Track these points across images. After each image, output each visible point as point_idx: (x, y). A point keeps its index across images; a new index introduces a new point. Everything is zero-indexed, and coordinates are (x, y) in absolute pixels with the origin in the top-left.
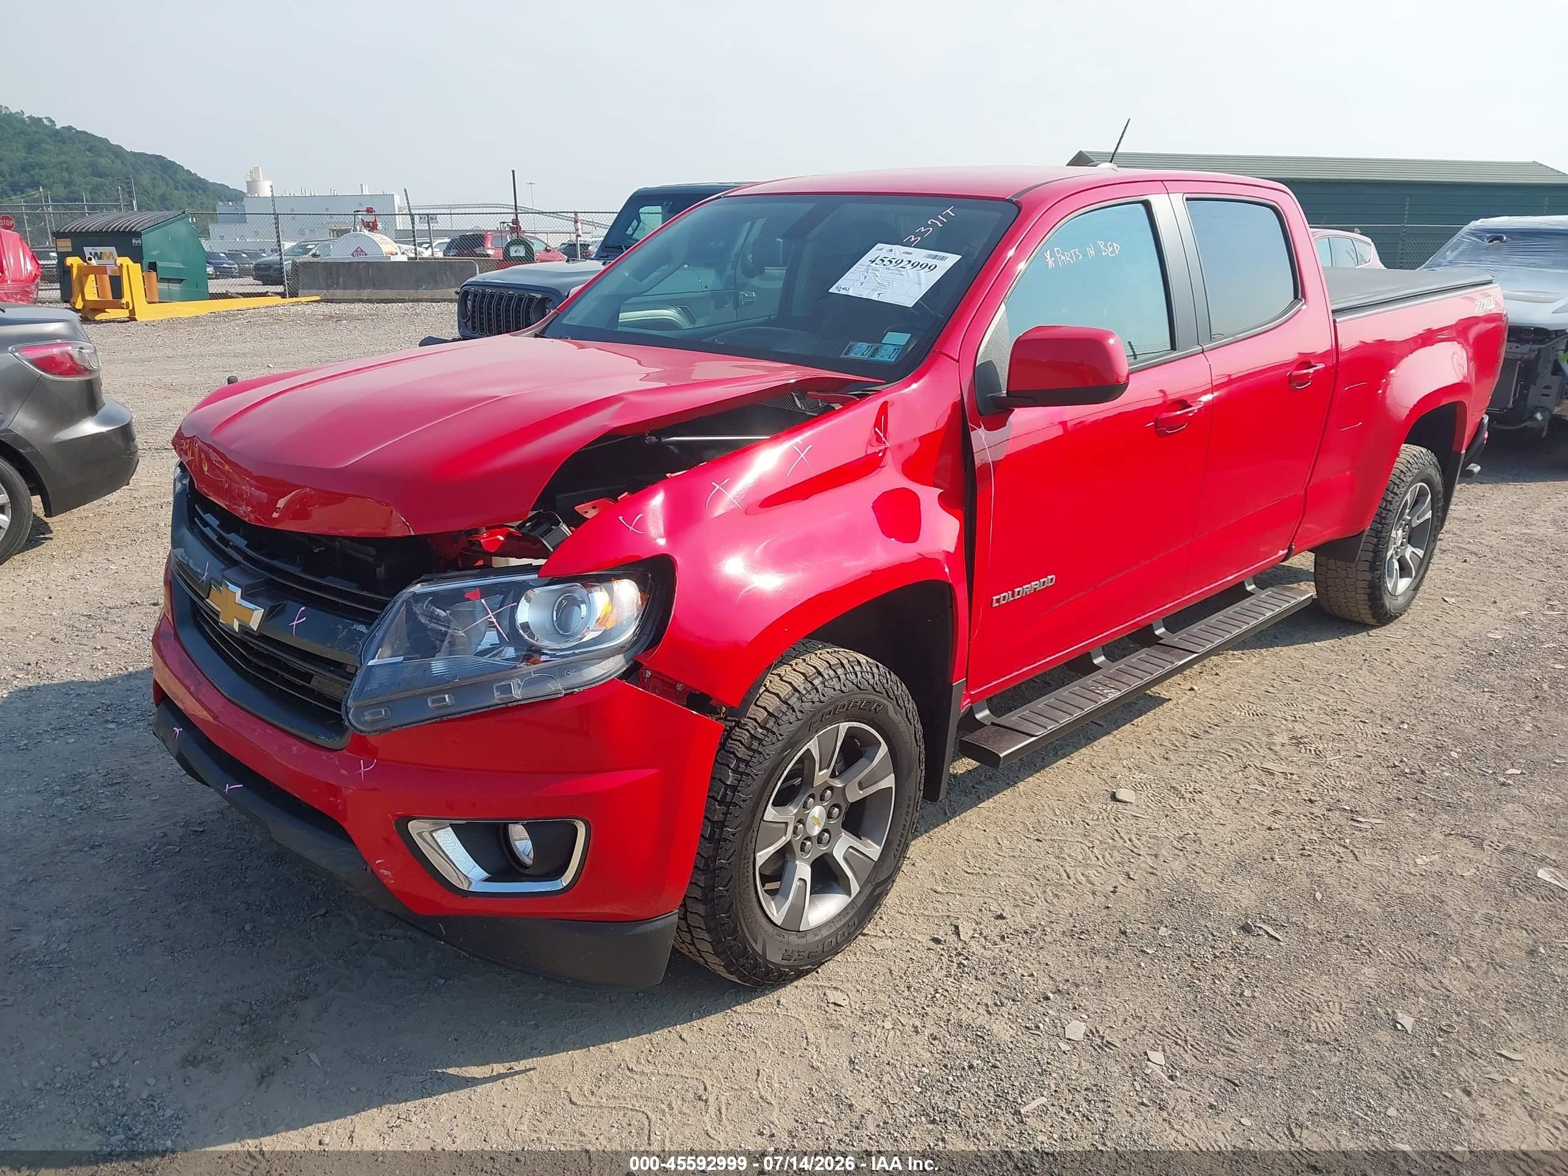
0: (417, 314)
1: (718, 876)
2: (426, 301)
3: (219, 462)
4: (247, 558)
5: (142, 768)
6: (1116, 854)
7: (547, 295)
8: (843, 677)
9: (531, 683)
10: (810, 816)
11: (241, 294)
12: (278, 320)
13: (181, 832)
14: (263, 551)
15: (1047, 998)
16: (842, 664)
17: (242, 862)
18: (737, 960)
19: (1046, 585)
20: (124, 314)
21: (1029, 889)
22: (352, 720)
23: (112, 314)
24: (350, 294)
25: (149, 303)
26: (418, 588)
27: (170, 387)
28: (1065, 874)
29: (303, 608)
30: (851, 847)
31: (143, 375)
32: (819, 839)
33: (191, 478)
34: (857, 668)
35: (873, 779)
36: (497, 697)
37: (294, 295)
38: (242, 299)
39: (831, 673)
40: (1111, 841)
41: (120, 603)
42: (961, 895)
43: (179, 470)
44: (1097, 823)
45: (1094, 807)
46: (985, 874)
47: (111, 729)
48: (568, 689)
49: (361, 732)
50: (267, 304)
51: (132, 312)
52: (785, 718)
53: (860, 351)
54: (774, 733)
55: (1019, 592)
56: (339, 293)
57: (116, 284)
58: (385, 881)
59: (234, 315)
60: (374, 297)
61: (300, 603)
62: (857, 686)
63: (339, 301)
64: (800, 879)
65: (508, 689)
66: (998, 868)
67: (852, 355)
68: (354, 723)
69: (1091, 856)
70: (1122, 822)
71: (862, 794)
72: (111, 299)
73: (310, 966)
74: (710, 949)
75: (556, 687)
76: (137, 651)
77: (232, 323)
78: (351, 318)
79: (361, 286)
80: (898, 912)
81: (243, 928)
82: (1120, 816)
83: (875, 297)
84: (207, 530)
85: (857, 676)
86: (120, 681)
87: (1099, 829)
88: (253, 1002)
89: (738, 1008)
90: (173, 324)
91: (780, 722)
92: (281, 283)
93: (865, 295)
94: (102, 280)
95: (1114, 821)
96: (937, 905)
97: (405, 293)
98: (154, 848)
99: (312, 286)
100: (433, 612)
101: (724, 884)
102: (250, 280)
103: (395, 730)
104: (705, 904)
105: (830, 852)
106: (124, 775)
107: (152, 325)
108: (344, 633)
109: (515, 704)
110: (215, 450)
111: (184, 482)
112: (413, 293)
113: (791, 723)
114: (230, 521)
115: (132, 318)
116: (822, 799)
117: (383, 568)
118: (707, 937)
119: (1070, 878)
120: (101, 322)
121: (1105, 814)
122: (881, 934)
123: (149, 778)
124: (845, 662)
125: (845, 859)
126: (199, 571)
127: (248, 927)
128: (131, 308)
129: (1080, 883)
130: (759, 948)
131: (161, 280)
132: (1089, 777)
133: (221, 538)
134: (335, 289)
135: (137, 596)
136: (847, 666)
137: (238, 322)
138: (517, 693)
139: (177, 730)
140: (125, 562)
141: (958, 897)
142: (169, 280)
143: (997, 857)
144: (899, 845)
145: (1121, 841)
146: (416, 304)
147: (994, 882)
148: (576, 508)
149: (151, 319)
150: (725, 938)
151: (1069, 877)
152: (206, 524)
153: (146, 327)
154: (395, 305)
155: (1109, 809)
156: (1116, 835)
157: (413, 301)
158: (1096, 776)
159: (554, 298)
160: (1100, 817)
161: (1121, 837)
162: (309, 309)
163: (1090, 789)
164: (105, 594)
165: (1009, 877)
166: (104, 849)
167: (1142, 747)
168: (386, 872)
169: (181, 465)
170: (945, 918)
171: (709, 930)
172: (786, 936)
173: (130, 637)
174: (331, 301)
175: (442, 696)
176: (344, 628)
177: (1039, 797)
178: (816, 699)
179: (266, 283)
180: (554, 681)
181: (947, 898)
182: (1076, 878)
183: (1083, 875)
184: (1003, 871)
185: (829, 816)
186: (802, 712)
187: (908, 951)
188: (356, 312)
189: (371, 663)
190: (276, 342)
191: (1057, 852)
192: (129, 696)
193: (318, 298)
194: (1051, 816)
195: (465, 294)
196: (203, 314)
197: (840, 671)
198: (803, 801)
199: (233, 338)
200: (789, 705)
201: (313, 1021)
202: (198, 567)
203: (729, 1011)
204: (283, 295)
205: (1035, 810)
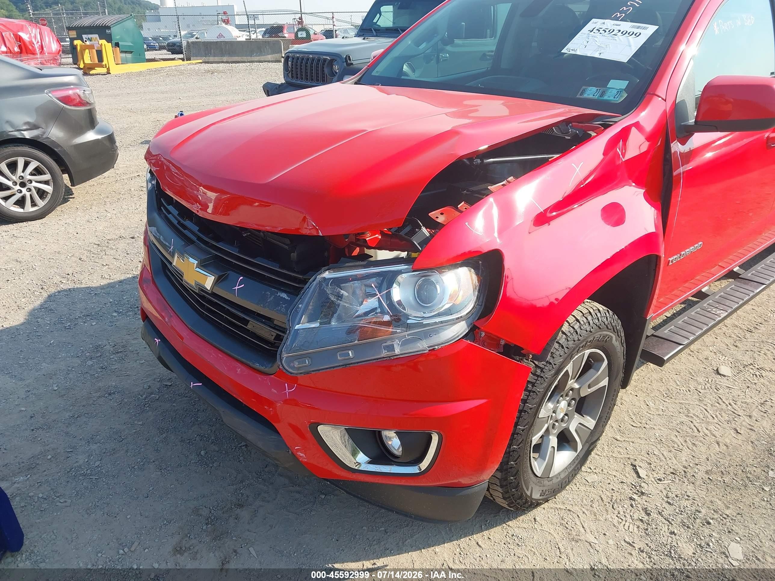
0: (253, 69)
1: (511, 456)
2: (257, 62)
3: (176, 173)
4: (199, 239)
5: (133, 342)
6: (723, 414)
7: (334, 57)
8: (591, 322)
9: (405, 343)
10: (559, 407)
11: (162, 59)
12: (182, 73)
13: (158, 385)
14: (210, 235)
15: (709, 523)
16: (590, 313)
17: (195, 406)
18: (516, 501)
19: (697, 248)
20: (104, 70)
21: (674, 439)
22: (284, 365)
23: (98, 70)
24: (217, 59)
25: (117, 64)
26: (327, 275)
27: (131, 111)
28: (695, 428)
29: (242, 278)
30: (580, 424)
31: (116, 104)
32: (562, 420)
33: (157, 180)
34: (599, 314)
35: (597, 381)
36: (384, 353)
37: (189, 59)
38: (162, 62)
39: (585, 319)
40: (717, 404)
41: (114, 237)
42: (633, 442)
43: (149, 175)
44: (706, 391)
45: (701, 380)
46: (645, 427)
47: (115, 317)
48: (431, 346)
49: (291, 373)
50: (175, 65)
51: (108, 69)
52: (557, 353)
53: (591, 93)
54: (550, 363)
55: (683, 254)
56: (211, 59)
57: (99, 53)
58: (301, 460)
59: (159, 71)
60: (230, 60)
61: (238, 273)
62: (599, 327)
63: (212, 63)
64: (552, 447)
65: (391, 348)
66: (651, 423)
67: (585, 96)
68: (287, 368)
69: (708, 415)
70: (721, 391)
71: (590, 391)
72: (97, 62)
73: (242, 482)
74: (501, 496)
75: (423, 346)
76: (125, 267)
77: (159, 75)
78: (219, 72)
79: (222, 55)
80: (596, 454)
81: (200, 453)
82: (718, 386)
83: (597, 55)
84: (170, 216)
85: (599, 320)
86: (117, 286)
87: (708, 396)
88: (211, 508)
89: (510, 523)
90: (129, 75)
91: (554, 356)
92: (182, 53)
93: (589, 54)
94: (92, 52)
95: (716, 390)
96: (619, 449)
97: (245, 59)
98: (144, 396)
99: (197, 55)
100: (339, 293)
101: (515, 459)
102: (165, 51)
103: (314, 373)
104: (501, 472)
105: (567, 427)
106: (123, 346)
107: (118, 76)
108: (272, 298)
109: (395, 357)
110: (173, 165)
111: (153, 182)
112: (249, 59)
113: (561, 356)
114: (185, 213)
115: (108, 73)
116: (567, 395)
117: (295, 254)
118: (500, 490)
119: (699, 432)
120: (93, 75)
121: (708, 385)
122: (589, 470)
123: (138, 349)
124: (592, 311)
125: (576, 431)
126: (167, 244)
127: (203, 453)
128: (107, 67)
129: (707, 435)
130: (528, 493)
131: (122, 52)
132: (690, 358)
133: (179, 222)
134: (209, 56)
135: (122, 232)
136: (593, 313)
137: (162, 74)
138: (397, 351)
139: (157, 341)
140: (115, 212)
141: (631, 443)
142: (126, 52)
143: (649, 415)
144: (606, 419)
145: (724, 405)
146: (251, 63)
147: (651, 433)
148: (429, 214)
149: (118, 73)
150: (511, 490)
151: (698, 430)
152: (169, 213)
153: (116, 77)
154: (241, 64)
155: (710, 381)
156: (720, 400)
157: (249, 62)
158: (696, 358)
159: (338, 59)
160: (706, 387)
161: (724, 402)
162: (197, 67)
163: (694, 366)
164: (106, 232)
165: (660, 429)
166: (116, 396)
167: (718, 338)
168: (301, 455)
169: (151, 172)
170: (627, 459)
171: (502, 486)
172: (542, 482)
173: (121, 258)
174: (208, 63)
175: (347, 351)
176: (271, 295)
177: (664, 372)
178: (576, 339)
179: (173, 53)
180: (421, 341)
181: (625, 445)
182: (703, 432)
183: (707, 429)
184: (655, 425)
185: (569, 405)
186: (567, 348)
187: (609, 484)
188: (221, 69)
189: (297, 327)
190: (182, 85)
191: (686, 412)
192: (123, 295)
193: (201, 61)
194: (675, 386)
195: (287, 59)
196: (144, 70)
197: (590, 318)
198: (557, 400)
199: (160, 83)
200: (559, 343)
201: (249, 523)
202: (167, 242)
203: (504, 525)
204: (183, 60)
205: (664, 381)
